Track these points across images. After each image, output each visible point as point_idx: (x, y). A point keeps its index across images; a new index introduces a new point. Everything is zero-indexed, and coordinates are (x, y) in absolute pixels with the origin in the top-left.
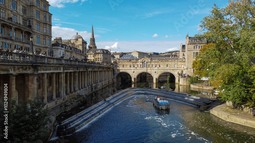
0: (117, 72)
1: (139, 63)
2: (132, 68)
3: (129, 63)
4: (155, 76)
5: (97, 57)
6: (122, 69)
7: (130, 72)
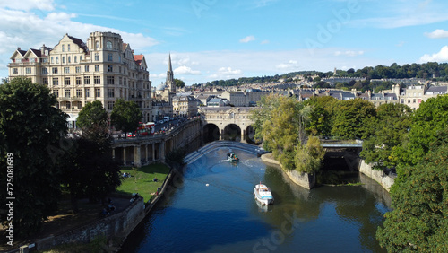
0: (204, 124)
1: (227, 114)
2: (220, 119)
3: (217, 115)
4: (243, 128)
5: (181, 105)
6: (209, 121)
7: (218, 124)
